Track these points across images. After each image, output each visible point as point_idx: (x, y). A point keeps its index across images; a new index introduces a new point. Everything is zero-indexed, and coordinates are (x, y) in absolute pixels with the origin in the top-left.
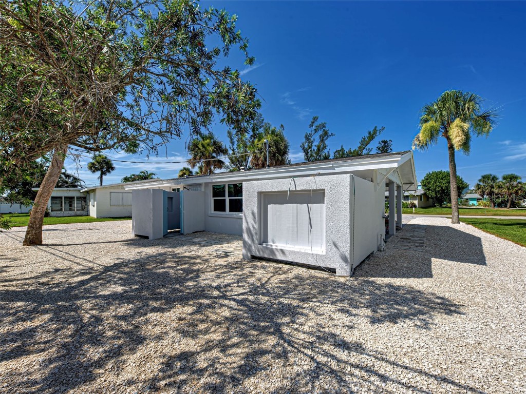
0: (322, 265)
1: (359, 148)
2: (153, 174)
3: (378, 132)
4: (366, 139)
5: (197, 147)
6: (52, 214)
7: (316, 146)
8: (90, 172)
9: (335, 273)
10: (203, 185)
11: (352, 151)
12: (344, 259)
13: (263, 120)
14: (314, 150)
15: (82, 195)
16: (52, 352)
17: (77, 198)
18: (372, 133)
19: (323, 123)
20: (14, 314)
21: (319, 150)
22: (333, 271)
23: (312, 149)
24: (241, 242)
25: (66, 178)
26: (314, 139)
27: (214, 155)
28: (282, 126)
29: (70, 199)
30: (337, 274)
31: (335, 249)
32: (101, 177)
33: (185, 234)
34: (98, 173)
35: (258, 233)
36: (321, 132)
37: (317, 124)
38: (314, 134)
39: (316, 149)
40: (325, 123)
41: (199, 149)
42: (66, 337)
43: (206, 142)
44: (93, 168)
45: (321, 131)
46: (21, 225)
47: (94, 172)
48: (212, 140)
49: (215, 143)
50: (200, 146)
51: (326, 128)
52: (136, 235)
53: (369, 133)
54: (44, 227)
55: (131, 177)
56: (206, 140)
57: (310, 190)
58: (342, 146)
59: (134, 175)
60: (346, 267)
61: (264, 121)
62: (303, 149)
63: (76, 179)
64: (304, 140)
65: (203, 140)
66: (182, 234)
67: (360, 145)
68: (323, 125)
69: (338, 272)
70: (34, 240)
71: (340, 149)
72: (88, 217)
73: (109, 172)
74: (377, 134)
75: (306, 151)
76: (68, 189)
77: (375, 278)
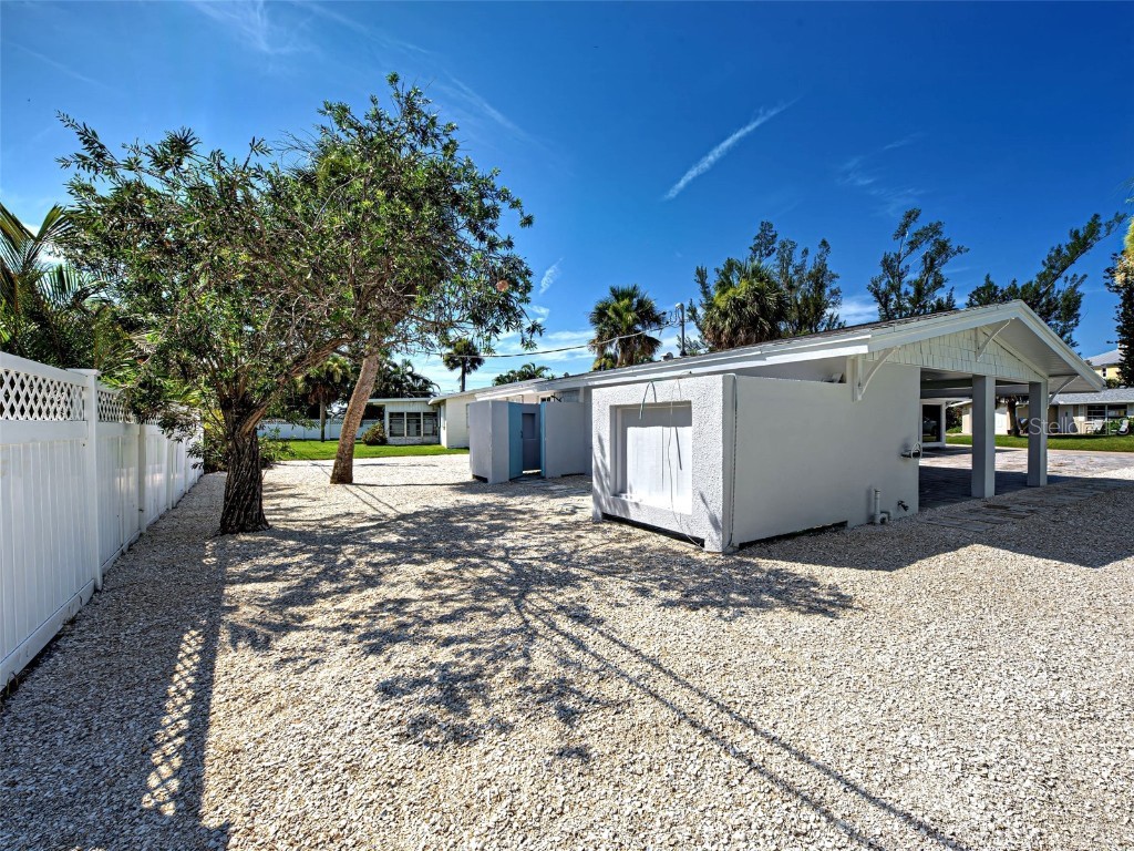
0: (687, 533)
1: (1042, 277)
2: (542, 368)
3: (1103, 229)
4: (1065, 251)
5: (606, 314)
6: (391, 440)
7: (910, 283)
8: (445, 368)
9: (703, 546)
10: (582, 391)
11: (1019, 286)
12: (714, 523)
13: (775, 236)
14: (907, 293)
15: (430, 410)
16: (295, 582)
17: (424, 414)
18: (1081, 234)
19: (935, 222)
20: (282, 550)
21: (919, 291)
22: (700, 542)
23: (902, 292)
24: (591, 497)
25: (413, 380)
26: (907, 267)
27: (639, 327)
28: (824, 243)
29: (414, 417)
30: (705, 549)
31: (703, 505)
32: (463, 378)
33: (547, 476)
34: (459, 371)
35: (612, 476)
36: (927, 248)
37: (916, 227)
38: (909, 253)
39: (912, 290)
40: (940, 223)
41: (610, 318)
42: (313, 574)
43: (622, 304)
44: (451, 363)
45: (928, 246)
46: (325, 456)
47: (452, 369)
48: (635, 300)
49: (641, 303)
50: (610, 313)
51: (944, 236)
52: (474, 476)
53: (1076, 235)
54: (356, 461)
55: (508, 376)
56: (623, 300)
57: (668, 404)
58: (988, 277)
59: (513, 372)
60: (715, 538)
61: (779, 239)
62: (876, 294)
63: (427, 383)
64: (880, 271)
65: (618, 301)
66: (543, 478)
67: (1044, 269)
68: (935, 229)
69: (708, 546)
70: (343, 476)
71: (982, 284)
72: (438, 446)
73: (475, 368)
74: (1100, 235)
75: (882, 298)
76: (412, 399)
77: (760, 560)
